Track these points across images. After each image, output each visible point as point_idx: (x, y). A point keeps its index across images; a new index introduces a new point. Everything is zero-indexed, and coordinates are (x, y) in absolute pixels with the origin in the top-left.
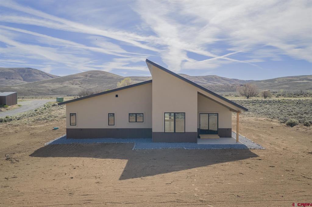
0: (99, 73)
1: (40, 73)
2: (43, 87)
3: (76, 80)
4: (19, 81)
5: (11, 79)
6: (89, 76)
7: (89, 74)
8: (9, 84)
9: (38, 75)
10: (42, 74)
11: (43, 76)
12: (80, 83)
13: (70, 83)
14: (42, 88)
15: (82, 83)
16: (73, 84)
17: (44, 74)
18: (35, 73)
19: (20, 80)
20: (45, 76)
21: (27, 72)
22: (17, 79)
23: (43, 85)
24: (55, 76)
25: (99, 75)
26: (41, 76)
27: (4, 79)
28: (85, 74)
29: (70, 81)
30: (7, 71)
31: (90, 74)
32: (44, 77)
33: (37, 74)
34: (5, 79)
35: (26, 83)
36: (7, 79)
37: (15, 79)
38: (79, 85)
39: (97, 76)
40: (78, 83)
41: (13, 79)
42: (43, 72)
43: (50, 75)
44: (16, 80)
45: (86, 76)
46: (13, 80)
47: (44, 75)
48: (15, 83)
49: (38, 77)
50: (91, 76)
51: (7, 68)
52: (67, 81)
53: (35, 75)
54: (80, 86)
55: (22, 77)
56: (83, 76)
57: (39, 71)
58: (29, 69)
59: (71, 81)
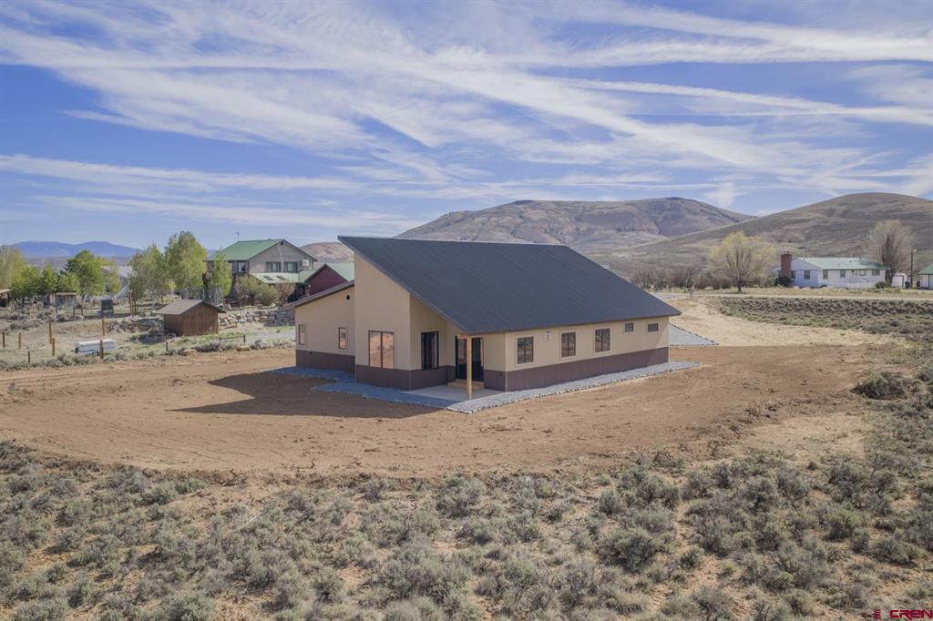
0: (874, 201)
1: (703, 211)
2: (690, 251)
3: (793, 227)
4: (646, 234)
5: (629, 230)
6: (841, 212)
7: (841, 205)
8: (621, 244)
9: (697, 218)
10: (709, 214)
11: (710, 219)
12: (802, 238)
13: (773, 237)
14: (687, 255)
15: (809, 237)
16: (780, 241)
17: (713, 212)
18: (689, 211)
19: (650, 231)
20: (716, 217)
21: (668, 210)
22: (644, 230)
23: (694, 245)
24: (743, 215)
25: (874, 209)
26: (705, 218)
27: (612, 231)
28: (827, 207)
29: (774, 233)
30: (622, 209)
31: (844, 208)
32: (713, 221)
33: (695, 214)
34: (614, 232)
35: (664, 238)
36: (619, 230)
37: (639, 230)
38: (800, 241)
39: (866, 211)
40: (798, 235)
41: (633, 230)
42: (711, 208)
43: (731, 216)
44: (641, 233)
45: (831, 213)
46: (632, 234)
47: (716, 215)
48: (638, 242)
49: (696, 221)
50: (846, 211)
51: (620, 203)
52: (765, 233)
53: (690, 217)
54: (800, 245)
55: (656, 223)
56: (817, 215)
57: (701, 205)
58: (674, 201)
59: (777, 233)
